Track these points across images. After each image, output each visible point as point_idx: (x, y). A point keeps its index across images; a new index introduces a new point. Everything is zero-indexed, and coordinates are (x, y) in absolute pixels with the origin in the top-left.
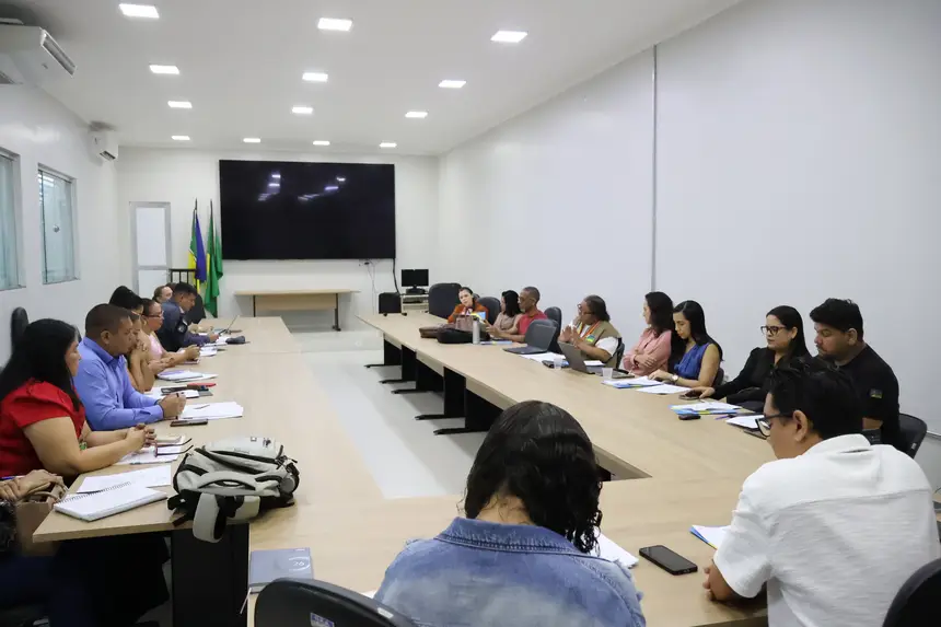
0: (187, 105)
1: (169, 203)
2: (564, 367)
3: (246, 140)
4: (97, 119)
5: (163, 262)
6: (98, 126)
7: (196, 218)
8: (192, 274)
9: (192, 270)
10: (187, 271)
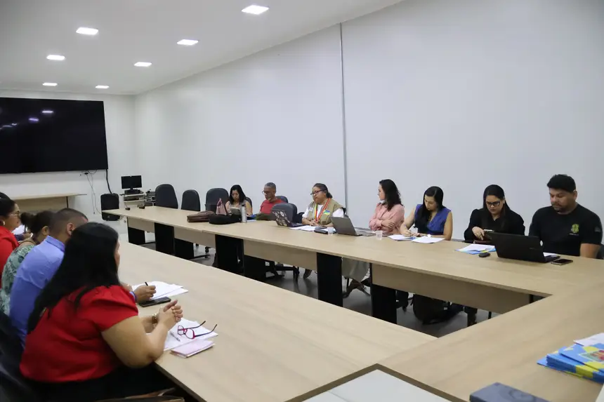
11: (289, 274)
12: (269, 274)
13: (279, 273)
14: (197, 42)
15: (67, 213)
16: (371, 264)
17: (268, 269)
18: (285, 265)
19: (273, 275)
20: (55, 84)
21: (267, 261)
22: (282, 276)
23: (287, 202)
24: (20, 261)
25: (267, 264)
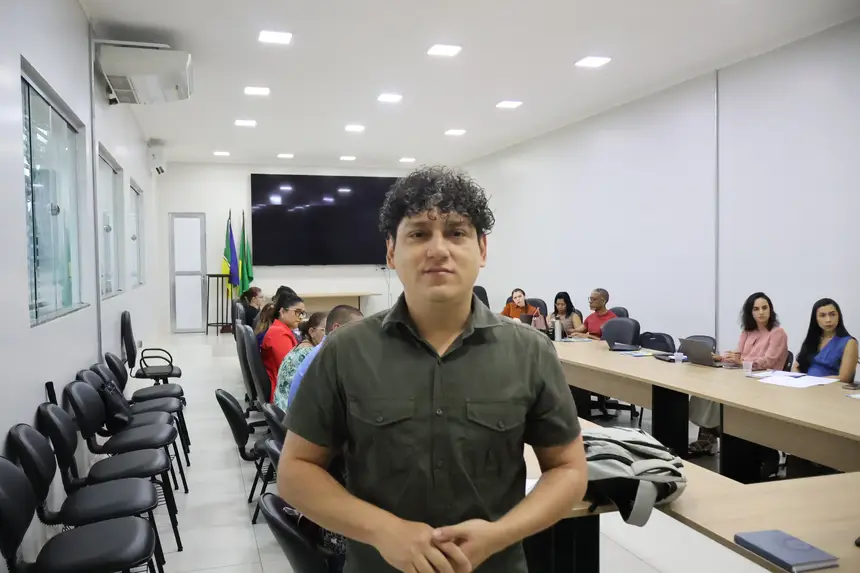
0: (252, 123)
1: (203, 214)
2: (684, 361)
3: (281, 156)
4: (156, 136)
5: (198, 268)
6: (154, 142)
7: (229, 227)
8: (226, 279)
9: (226, 276)
10: (222, 276)
11: (627, 414)
12: (596, 412)
13: (612, 412)
14: (520, 103)
15: (344, 310)
16: (722, 405)
17: (594, 405)
18: (620, 403)
19: (601, 413)
20: (353, 158)
21: (594, 394)
22: (616, 416)
23: (628, 316)
24: (301, 360)
25: (594, 398)
